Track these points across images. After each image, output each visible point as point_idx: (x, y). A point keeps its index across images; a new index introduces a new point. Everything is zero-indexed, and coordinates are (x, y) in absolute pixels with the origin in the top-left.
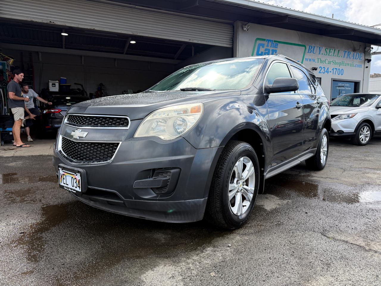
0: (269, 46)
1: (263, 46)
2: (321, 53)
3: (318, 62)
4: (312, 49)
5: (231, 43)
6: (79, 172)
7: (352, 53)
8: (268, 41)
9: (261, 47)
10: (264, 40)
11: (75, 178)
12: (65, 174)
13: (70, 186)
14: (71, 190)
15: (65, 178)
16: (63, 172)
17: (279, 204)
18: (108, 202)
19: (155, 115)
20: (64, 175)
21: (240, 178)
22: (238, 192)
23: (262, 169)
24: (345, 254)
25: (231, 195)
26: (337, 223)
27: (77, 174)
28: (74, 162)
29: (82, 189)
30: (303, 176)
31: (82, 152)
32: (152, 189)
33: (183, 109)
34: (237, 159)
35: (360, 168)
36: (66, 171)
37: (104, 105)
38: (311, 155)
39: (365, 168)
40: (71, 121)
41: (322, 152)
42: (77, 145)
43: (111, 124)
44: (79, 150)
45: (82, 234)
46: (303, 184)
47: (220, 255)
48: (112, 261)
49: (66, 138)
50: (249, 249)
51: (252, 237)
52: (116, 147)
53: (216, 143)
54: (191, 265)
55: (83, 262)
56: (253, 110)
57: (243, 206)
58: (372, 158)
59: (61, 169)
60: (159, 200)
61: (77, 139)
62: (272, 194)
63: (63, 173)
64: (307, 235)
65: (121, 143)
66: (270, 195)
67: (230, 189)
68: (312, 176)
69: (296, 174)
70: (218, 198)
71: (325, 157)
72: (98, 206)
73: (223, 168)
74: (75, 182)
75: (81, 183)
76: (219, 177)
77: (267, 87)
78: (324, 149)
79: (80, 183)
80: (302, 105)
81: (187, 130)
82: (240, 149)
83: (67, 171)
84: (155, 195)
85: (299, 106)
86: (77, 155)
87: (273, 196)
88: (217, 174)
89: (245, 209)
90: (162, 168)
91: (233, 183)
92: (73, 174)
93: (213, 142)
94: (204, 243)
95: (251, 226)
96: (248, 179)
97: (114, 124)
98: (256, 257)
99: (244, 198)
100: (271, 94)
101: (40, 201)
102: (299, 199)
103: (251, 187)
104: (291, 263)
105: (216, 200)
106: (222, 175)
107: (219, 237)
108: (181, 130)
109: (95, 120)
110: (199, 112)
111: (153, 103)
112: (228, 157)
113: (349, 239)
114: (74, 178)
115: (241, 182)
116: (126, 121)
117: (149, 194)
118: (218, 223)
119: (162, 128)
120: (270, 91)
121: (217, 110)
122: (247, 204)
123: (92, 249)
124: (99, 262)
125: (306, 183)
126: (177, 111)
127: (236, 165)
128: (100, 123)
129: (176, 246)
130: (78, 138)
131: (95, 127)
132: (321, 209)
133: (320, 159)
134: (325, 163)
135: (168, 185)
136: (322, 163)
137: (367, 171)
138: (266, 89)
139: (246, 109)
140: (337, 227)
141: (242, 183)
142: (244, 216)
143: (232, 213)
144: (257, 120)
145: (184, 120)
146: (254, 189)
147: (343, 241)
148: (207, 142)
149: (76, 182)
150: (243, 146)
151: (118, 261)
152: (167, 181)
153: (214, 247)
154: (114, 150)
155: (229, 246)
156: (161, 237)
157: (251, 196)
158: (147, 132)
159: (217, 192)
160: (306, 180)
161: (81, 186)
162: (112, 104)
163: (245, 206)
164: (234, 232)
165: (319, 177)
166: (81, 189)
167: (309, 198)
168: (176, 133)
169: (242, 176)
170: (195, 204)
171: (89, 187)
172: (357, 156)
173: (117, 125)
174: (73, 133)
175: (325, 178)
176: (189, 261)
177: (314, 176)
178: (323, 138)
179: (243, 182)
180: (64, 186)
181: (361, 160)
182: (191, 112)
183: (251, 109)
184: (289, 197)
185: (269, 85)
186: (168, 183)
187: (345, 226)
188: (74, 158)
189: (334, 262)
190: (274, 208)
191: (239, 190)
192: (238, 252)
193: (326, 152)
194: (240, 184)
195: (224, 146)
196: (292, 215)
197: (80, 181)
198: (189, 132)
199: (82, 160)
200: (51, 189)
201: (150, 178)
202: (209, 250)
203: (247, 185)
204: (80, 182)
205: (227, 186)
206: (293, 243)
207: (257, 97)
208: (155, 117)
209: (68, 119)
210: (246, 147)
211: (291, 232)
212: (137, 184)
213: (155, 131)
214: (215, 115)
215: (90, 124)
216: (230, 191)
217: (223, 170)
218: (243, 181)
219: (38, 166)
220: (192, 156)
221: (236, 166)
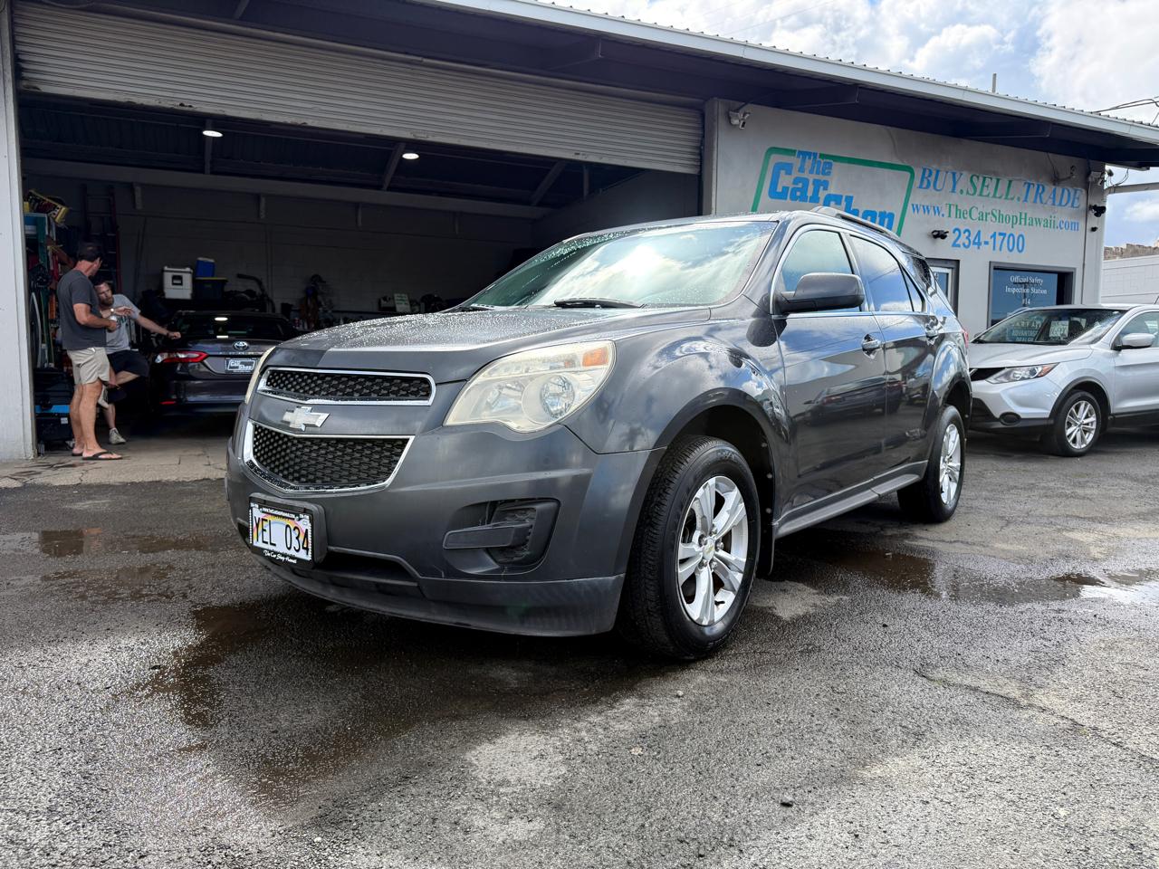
0: (807, 171)
1: (788, 169)
2: (958, 189)
3: (950, 216)
4: (932, 179)
5: (695, 163)
6: (305, 511)
7: (1049, 188)
8: (804, 154)
9: (783, 172)
10: (791, 152)
11: (296, 528)
12: (269, 518)
13: (281, 548)
14: (283, 558)
15: (267, 529)
16: (263, 512)
17: (815, 605)
18: (378, 585)
19: (495, 370)
20: (266, 520)
21: (708, 531)
22: (701, 565)
23: (769, 511)
24: (965, 713)
25: (683, 572)
26: (959, 649)
27: (302, 516)
28: (292, 488)
29: (313, 555)
30: (891, 536)
31: (313, 462)
32: (488, 550)
33: (564, 356)
34: (699, 481)
35: (1052, 517)
36: (271, 511)
37: (368, 345)
38: (911, 479)
39: (1067, 516)
40: (278, 385)
41: (945, 472)
42: (300, 446)
43: (386, 392)
44: (305, 458)
45: (308, 670)
46: (886, 557)
47: (656, 714)
48: (393, 727)
49: (266, 429)
50: (728, 701)
51: (739, 679)
52: (399, 451)
53: (648, 439)
54: (584, 733)
55: (321, 727)
56: (743, 360)
57: (717, 603)
58: (1095, 491)
59: (257, 506)
60: (506, 578)
61: (301, 430)
62: (799, 582)
63: (262, 516)
64: (877, 675)
65: (412, 438)
66: (793, 584)
67: (681, 556)
68: (916, 538)
69: (871, 533)
70: (650, 577)
71: (954, 486)
72: (348, 601)
73: (663, 502)
74: (294, 536)
75: (312, 538)
76: (652, 525)
77: (779, 299)
78: (949, 464)
79: (310, 539)
80: (879, 342)
81: (573, 408)
82: (707, 456)
83: (275, 510)
84: (497, 567)
85: (870, 347)
86: (298, 472)
87: (801, 586)
88: (649, 517)
89: (721, 611)
90: (513, 501)
91: (690, 541)
92: (289, 518)
93: (639, 437)
94: (615, 690)
95: (735, 654)
96: (729, 533)
97: (393, 393)
98: (744, 718)
99: (718, 584)
100: (792, 315)
101: (185, 596)
102: (870, 593)
103: (739, 554)
104: (828, 732)
105: (647, 581)
106: (661, 518)
107: (655, 676)
108: (559, 408)
109: (329, 382)
110: (604, 362)
111: (491, 341)
112: (677, 476)
113: (985, 684)
114: (292, 528)
115: (710, 541)
116: (423, 385)
117: (480, 564)
118: (652, 641)
119: (512, 402)
120: (788, 306)
121: (651, 358)
122: (728, 598)
123: (339, 702)
124: (359, 728)
125: (896, 556)
126: (549, 361)
127: (698, 495)
128: (357, 391)
129: (547, 694)
130: (303, 428)
131: (346, 400)
132: (925, 617)
133: (939, 490)
134: (953, 502)
135: (527, 540)
136: (945, 501)
137: (1073, 523)
138: (777, 302)
139: (725, 356)
140: (959, 657)
141: (713, 544)
142: (719, 627)
143: (688, 618)
144: (756, 384)
145: (566, 384)
146: (745, 560)
147: (968, 687)
148: (624, 438)
149: (297, 538)
150: (713, 449)
151: (407, 726)
152: (525, 531)
153: (641, 696)
154: (395, 458)
155: (678, 696)
156: (508, 675)
157: (738, 578)
158: (476, 412)
159: (650, 562)
160: (897, 548)
161: (312, 546)
162: (388, 342)
163: (723, 602)
164: (692, 665)
165: (933, 541)
166: (310, 553)
167: (899, 592)
168: (548, 416)
169: (713, 526)
170: (595, 589)
171: (332, 548)
172: (1052, 484)
173: (402, 395)
174: (288, 417)
175: (951, 542)
176: (579, 725)
177: (921, 538)
178: (945, 433)
179: (717, 542)
180: (263, 549)
181: (1060, 496)
182: (585, 365)
183: (737, 357)
184: (844, 587)
185: (786, 293)
186: (528, 537)
187: (980, 656)
188: (291, 477)
189: (935, 730)
190: (801, 614)
191: (705, 561)
192: (698, 707)
193: (957, 473)
194: (709, 545)
195: (666, 448)
196: (847, 629)
197: (309, 533)
198: (580, 412)
199: (313, 481)
200: (206, 567)
201: (483, 524)
202: (629, 704)
203: (727, 549)
204: (309, 536)
205: (674, 548)
206: (840, 690)
207: (755, 325)
208: (495, 376)
209: (269, 380)
210: (724, 451)
211: (839, 667)
212: (450, 539)
213: (494, 411)
214: (646, 369)
215: (333, 394)
216: (683, 561)
217: (664, 508)
218: (716, 539)
219: (155, 510)
220: (586, 471)
221: (696, 499)
